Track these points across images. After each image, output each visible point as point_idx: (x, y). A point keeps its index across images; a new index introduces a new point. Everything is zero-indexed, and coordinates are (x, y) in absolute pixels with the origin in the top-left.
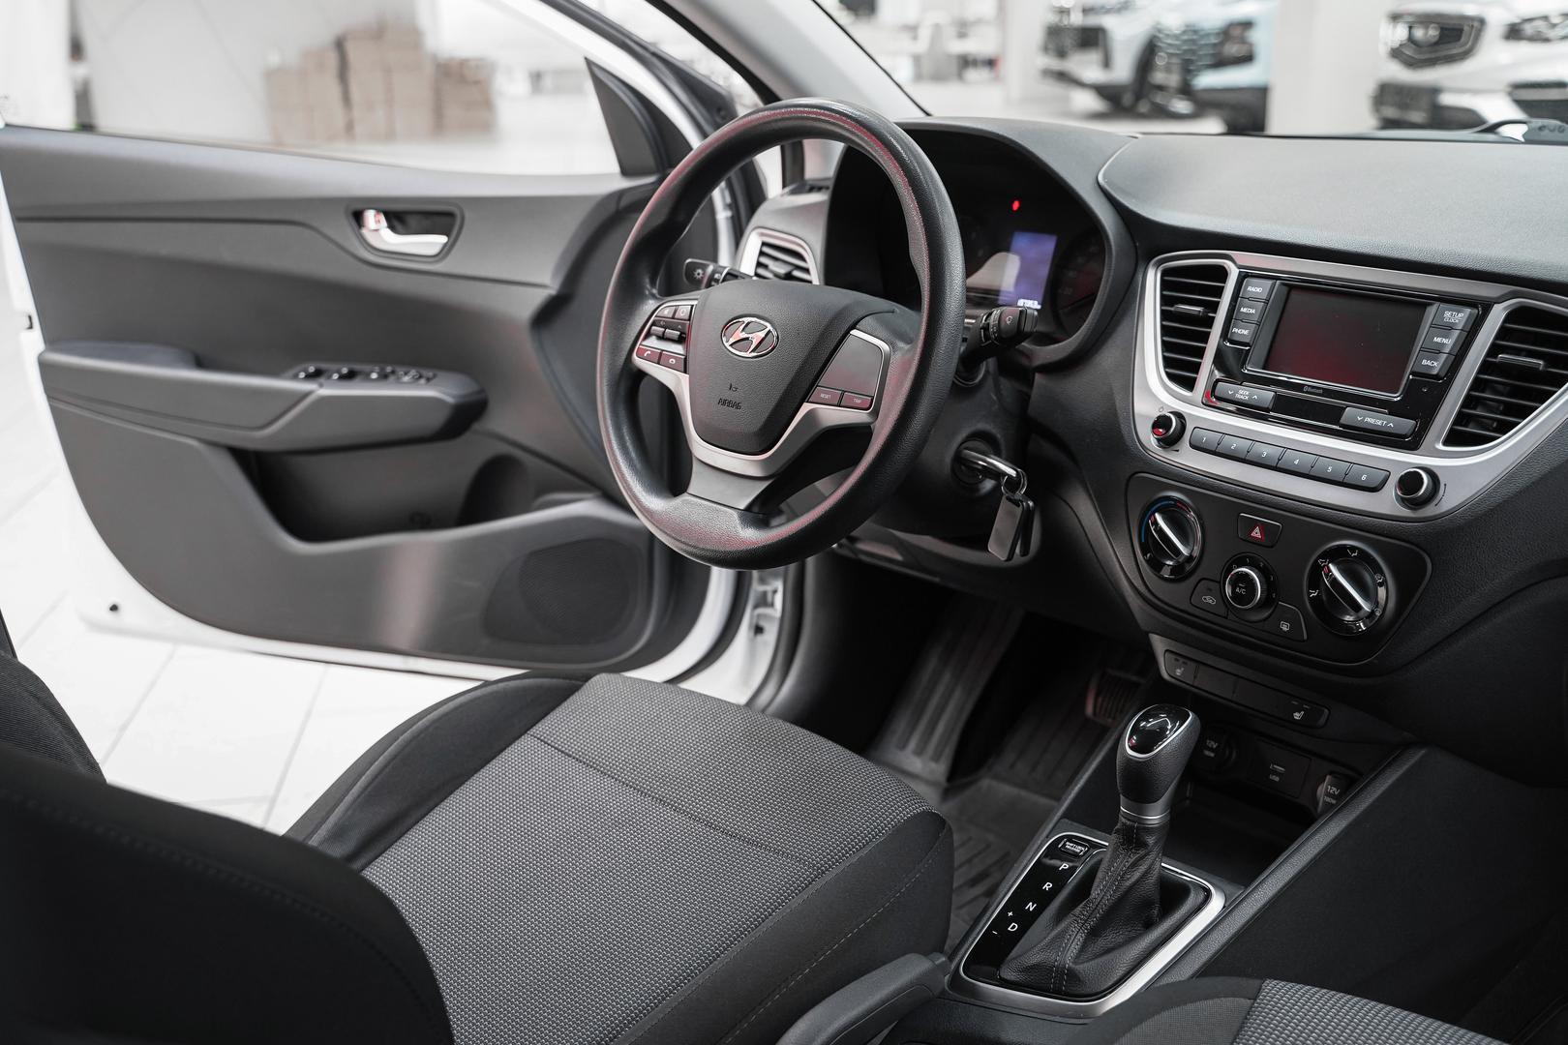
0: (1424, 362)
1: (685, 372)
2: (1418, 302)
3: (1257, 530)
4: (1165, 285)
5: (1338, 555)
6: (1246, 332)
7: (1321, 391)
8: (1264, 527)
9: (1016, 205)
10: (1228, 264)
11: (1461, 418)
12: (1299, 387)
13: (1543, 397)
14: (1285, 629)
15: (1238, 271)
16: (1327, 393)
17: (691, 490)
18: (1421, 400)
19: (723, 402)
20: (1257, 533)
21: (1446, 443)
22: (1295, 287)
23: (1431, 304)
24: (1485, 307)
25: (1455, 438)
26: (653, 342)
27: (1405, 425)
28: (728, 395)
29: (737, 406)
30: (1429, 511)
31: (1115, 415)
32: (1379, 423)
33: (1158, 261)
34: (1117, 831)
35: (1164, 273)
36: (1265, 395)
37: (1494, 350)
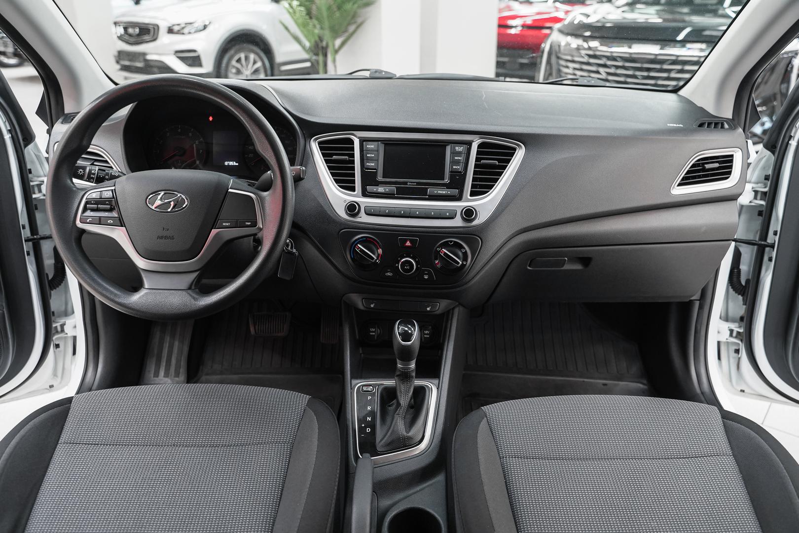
0: (454, 167)
1: (122, 226)
2: (443, 144)
3: (408, 242)
4: (321, 149)
5: (445, 245)
6: (373, 164)
7: (415, 184)
8: (411, 241)
9: (211, 119)
10: (352, 137)
11: (473, 186)
12: (406, 183)
13: (500, 174)
14: (426, 278)
15: (358, 139)
16: (418, 184)
17: (146, 286)
18: (457, 181)
19: (161, 238)
20: (408, 244)
21: (471, 195)
22: (387, 143)
23: (448, 145)
24: (469, 144)
25: (473, 194)
26: (88, 213)
27: (455, 192)
28: (165, 233)
29: (172, 238)
30: (475, 223)
31: (322, 207)
32: (444, 192)
33: (315, 139)
34: (397, 376)
35: (319, 143)
36: (393, 189)
37: (477, 159)
